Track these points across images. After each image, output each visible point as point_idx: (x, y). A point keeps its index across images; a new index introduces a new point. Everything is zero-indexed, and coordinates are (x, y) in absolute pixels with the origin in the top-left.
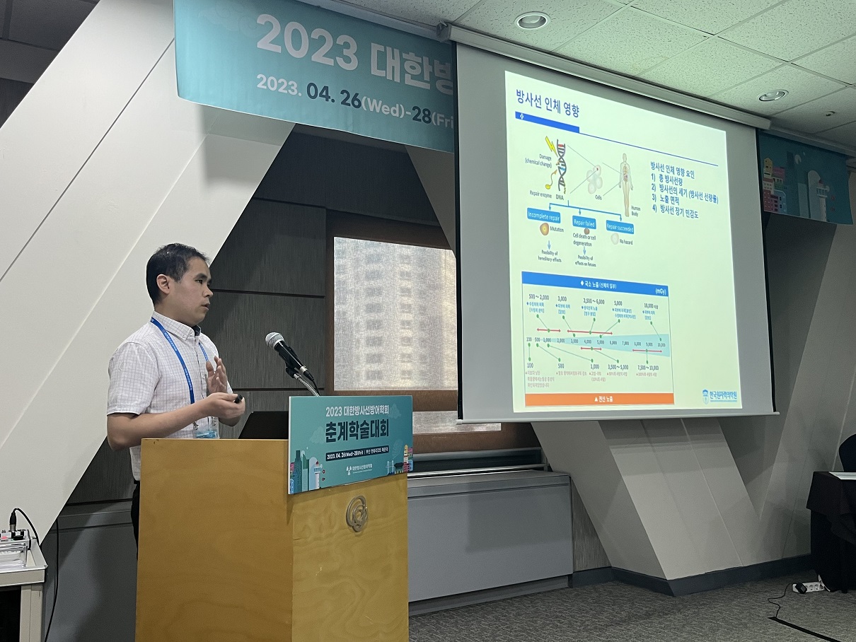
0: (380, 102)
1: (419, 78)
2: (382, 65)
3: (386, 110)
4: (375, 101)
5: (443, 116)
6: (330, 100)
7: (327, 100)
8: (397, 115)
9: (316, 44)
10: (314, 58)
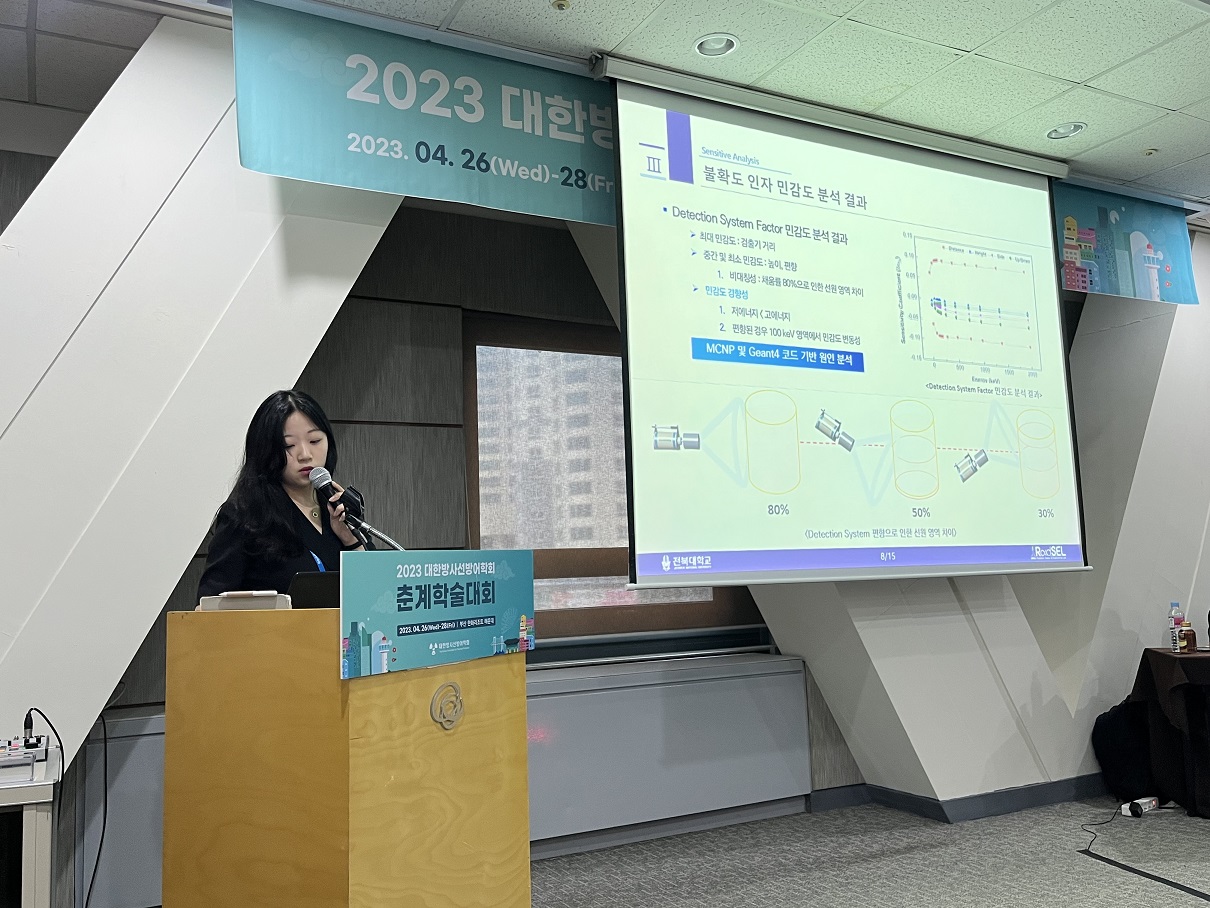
0: (516, 162)
1: (570, 128)
2: (518, 114)
3: (523, 173)
4: (508, 161)
5: (603, 178)
6: (447, 163)
7: (443, 163)
8: (540, 179)
9: (426, 91)
10: (425, 109)
